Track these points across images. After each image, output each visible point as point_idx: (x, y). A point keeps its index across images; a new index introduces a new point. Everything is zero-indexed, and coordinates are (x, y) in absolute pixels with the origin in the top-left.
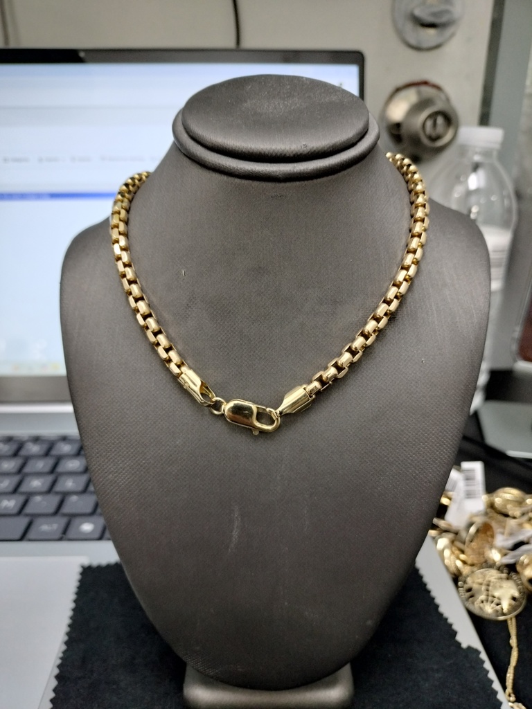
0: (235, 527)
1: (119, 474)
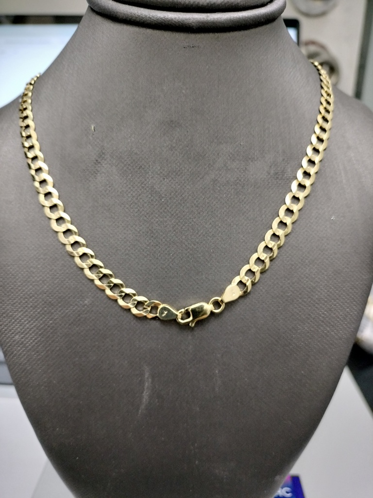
0: (146, 388)
1: (26, 334)
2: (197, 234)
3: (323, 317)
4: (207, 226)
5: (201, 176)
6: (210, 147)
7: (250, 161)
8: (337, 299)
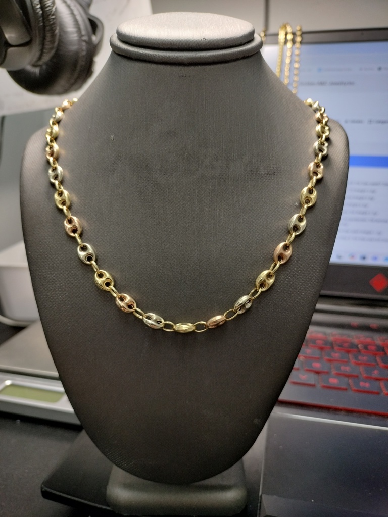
1: (57, 291)
2: (189, 216)
3: (288, 281)
4: (196, 210)
5: (192, 173)
6: (199, 151)
7: (230, 161)
8: (299, 267)
